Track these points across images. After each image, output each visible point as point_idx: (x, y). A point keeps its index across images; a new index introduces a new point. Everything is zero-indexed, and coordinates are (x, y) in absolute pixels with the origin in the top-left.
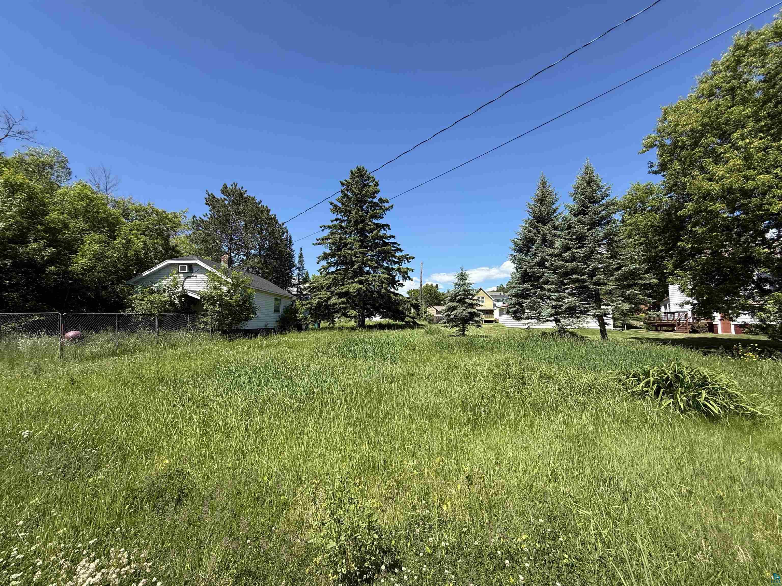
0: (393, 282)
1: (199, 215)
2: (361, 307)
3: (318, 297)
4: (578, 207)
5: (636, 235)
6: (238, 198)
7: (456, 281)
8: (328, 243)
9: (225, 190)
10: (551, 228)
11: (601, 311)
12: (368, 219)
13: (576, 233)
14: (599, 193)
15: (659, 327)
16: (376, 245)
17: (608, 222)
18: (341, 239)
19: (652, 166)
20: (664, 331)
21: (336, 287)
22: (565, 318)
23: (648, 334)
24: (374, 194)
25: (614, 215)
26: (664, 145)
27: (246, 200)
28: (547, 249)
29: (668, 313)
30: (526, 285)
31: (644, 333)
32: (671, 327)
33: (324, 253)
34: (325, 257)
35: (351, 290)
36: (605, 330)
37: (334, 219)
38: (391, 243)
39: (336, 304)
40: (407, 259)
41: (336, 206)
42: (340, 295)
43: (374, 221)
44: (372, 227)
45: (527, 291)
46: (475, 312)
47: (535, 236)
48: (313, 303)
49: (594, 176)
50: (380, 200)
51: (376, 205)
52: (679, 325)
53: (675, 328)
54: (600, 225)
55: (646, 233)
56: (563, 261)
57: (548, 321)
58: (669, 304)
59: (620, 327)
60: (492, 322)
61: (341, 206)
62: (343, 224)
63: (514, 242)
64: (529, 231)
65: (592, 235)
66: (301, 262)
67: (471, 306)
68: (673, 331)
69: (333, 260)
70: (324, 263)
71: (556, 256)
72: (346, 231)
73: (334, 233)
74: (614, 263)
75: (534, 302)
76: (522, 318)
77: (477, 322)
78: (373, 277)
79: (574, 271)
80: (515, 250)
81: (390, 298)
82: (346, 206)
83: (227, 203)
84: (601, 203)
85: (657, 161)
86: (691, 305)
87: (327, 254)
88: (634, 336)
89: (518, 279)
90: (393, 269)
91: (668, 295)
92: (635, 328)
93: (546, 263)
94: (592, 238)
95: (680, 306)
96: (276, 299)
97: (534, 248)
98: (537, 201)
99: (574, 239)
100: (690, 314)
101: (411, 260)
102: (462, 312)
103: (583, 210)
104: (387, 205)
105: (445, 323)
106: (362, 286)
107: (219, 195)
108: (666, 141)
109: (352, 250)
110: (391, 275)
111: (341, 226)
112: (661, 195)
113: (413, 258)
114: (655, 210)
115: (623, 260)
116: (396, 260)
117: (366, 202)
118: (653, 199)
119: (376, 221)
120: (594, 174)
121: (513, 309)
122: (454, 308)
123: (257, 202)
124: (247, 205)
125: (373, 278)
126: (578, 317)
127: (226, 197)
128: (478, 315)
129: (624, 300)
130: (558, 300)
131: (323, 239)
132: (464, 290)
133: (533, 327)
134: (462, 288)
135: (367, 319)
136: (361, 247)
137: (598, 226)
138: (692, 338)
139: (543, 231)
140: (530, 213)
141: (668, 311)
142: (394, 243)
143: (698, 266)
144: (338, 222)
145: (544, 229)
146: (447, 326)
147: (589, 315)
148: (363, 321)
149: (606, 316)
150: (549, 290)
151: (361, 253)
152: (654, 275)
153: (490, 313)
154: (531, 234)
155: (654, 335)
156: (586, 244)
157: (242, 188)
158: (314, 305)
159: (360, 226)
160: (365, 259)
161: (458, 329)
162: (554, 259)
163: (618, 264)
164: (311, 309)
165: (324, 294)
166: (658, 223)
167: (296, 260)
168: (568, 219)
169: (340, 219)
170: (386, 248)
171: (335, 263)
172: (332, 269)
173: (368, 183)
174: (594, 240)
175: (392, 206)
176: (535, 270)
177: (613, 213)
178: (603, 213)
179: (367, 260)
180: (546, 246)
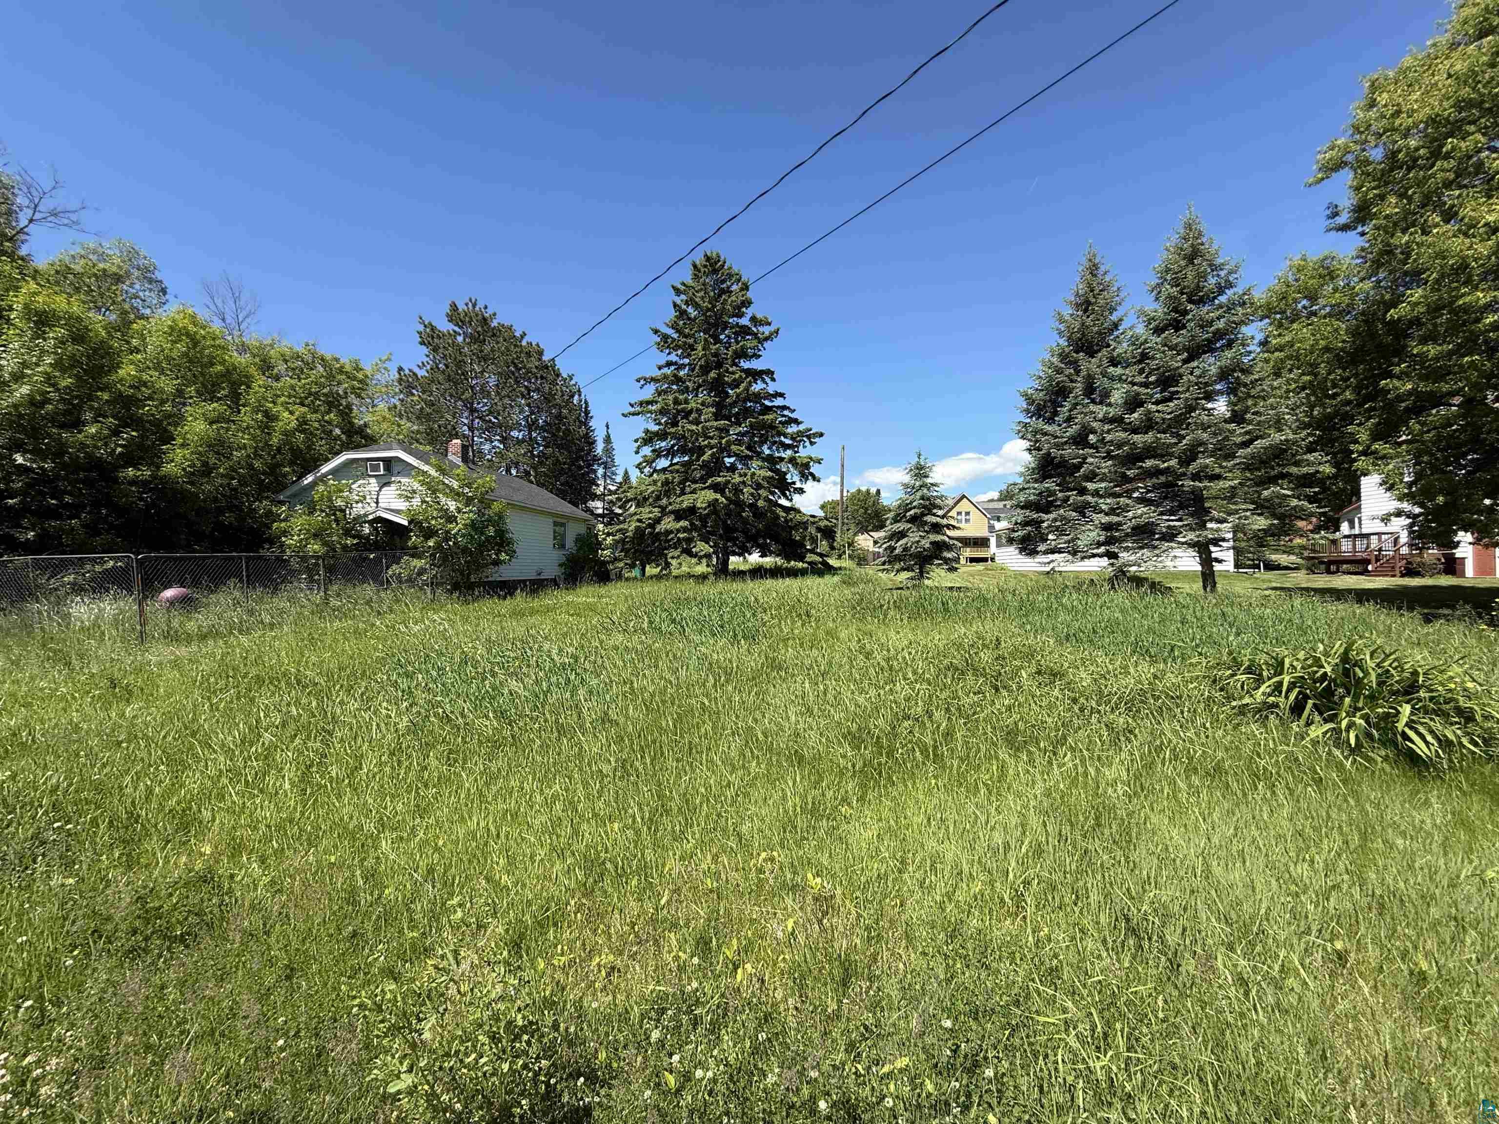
0: (783, 486)
1: (409, 365)
2: (721, 537)
3: (636, 518)
4: (1165, 313)
5: (1290, 371)
6: (480, 329)
7: (907, 479)
8: (651, 412)
9: (454, 315)
10: (1105, 362)
11: (1205, 533)
12: (729, 361)
13: (1158, 369)
14: (1212, 281)
15: (1332, 566)
16: (747, 412)
17: (1229, 345)
18: (676, 402)
19: (1336, 214)
20: (1344, 573)
21: (669, 497)
22: (1127, 549)
23: (1308, 581)
24: (739, 308)
25: (1244, 329)
26: (1367, 162)
27: (495, 333)
28: (1092, 407)
29: (1356, 536)
30: (1049, 484)
31: (1301, 578)
32: (1360, 566)
33: (647, 431)
34: (649, 439)
35: (699, 505)
36: (1213, 573)
37: (663, 362)
38: (778, 407)
39: (671, 532)
40: (809, 437)
41: (665, 337)
42: (679, 515)
43: (742, 364)
44: (737, 376)
45: (1049, 496)
46: (944, 542)
47: (1072, 381)
48: (627, 531)
49: (1202, 244)
50: (753, 319)
51: (744, 331)
52: (1377, 560)
53: (1370, 568)
54: (1212, 351)
55: (1314, 365)
56: (1125, 430)
57: (1094, 556)
58: (1360, 519)
59: (1249, 567)
60: (985, 560)
61: (675, 336)
62: (682, 373)
63: (1026, 396)
64: (1059, 371)
65: (1192, 373)
66: (609, 451)
67: (937, 528)
68: (1365, 572)
69: (663, 444)
70: (647, 451)
71: (1112, 421)
72: (687, 388)
73: (665, 392)
74: (1238, 433)
75: (1063, 518)
76: (1037, 553)
77: (946, 561)
78: (741, 476)
79: (1150, 452)
80: (1027, 411)
81: (778, 517)
82: (686, 336)
83: (460, 339)
84: (1217, 302)
85: (1347, 201)
86: (1408, 517)
87: (652, 433)
88: (1279, 585)
89: (1033, 473)
90: (782, 459)
91: (1359, 499)
92: (1278, 567)
93: (1091, 436)
94: (1192, 378)
95: (1383, 520)
96: (556, 524)
97: (1067, 405)
98: (1078, 306)
99: (1151, 383)
100: (1404, 538)
101: (816, 440)
102: (918, 542)
103: (1175, 320)
104: (766, 330)
105: (884, 564)
106: (718, 496)
107: (445, 326)
108: (1374, 152)
109: (697, 422)
110: (777, 472)
111: (675, 376)
112: (1356, 279)
113: (821, 435)
114: (1338, 313)
115: (1259, 423)
116: (788, 441)
117: (726, 325)
118: (1336, 290)
119: (745, 364)
120: (1204, 240)
121: (1019, 533)
122: (902, 535)
123: (517, 334)
124: (498, 343)
125: (741, 479)
126: (1155, 547)
127: (457, 329)
128: (949, 548)
129: (1255, 509)
130: (1112, 512)
131: (641, 404)
132: (922, 498)
133: (1060, 569)
134: (919, 494)
135: (732, 559)
136: (717, 417)
137: (1205, 352)
138: (1406, 588)
139: (1088, 369)
140: (1060, 333)
141: (1356, 531)
142: (784, 408)
143: (1428, 431)
144: (673, 368)
145: (1090, 365)
146: (888, 570)
147: (1179, 543)
148: (726, 562)
149: (1216, 545)
150: (1096, 494)
151: (717, 429)
152: (1327, 455)
153: (982, 543)
154: (1060, 378)
155: (1322, 581)
156: (1177, 392)
157: (486, 307)
158: (630, 534)
159: (713, 374)
160: (724, 441)
161: (911, 574)
162: (1106, 427)
163: (1247, 433)
164: (623, 541)
165: (648, 513)
166: (1344, 341)
167: (600, 448)
168: (1142, 340)
169: (676, 363)
170: (766, 417)
171: (668, 451)
172: (663, 463)
173: (728, 287)
174: (1196, 384)
175: (777, 332)
176: (1068, 451)
177: (1242, 323)
178: (1221, 324)
179: (729, 443)
180: (1093, 401)
